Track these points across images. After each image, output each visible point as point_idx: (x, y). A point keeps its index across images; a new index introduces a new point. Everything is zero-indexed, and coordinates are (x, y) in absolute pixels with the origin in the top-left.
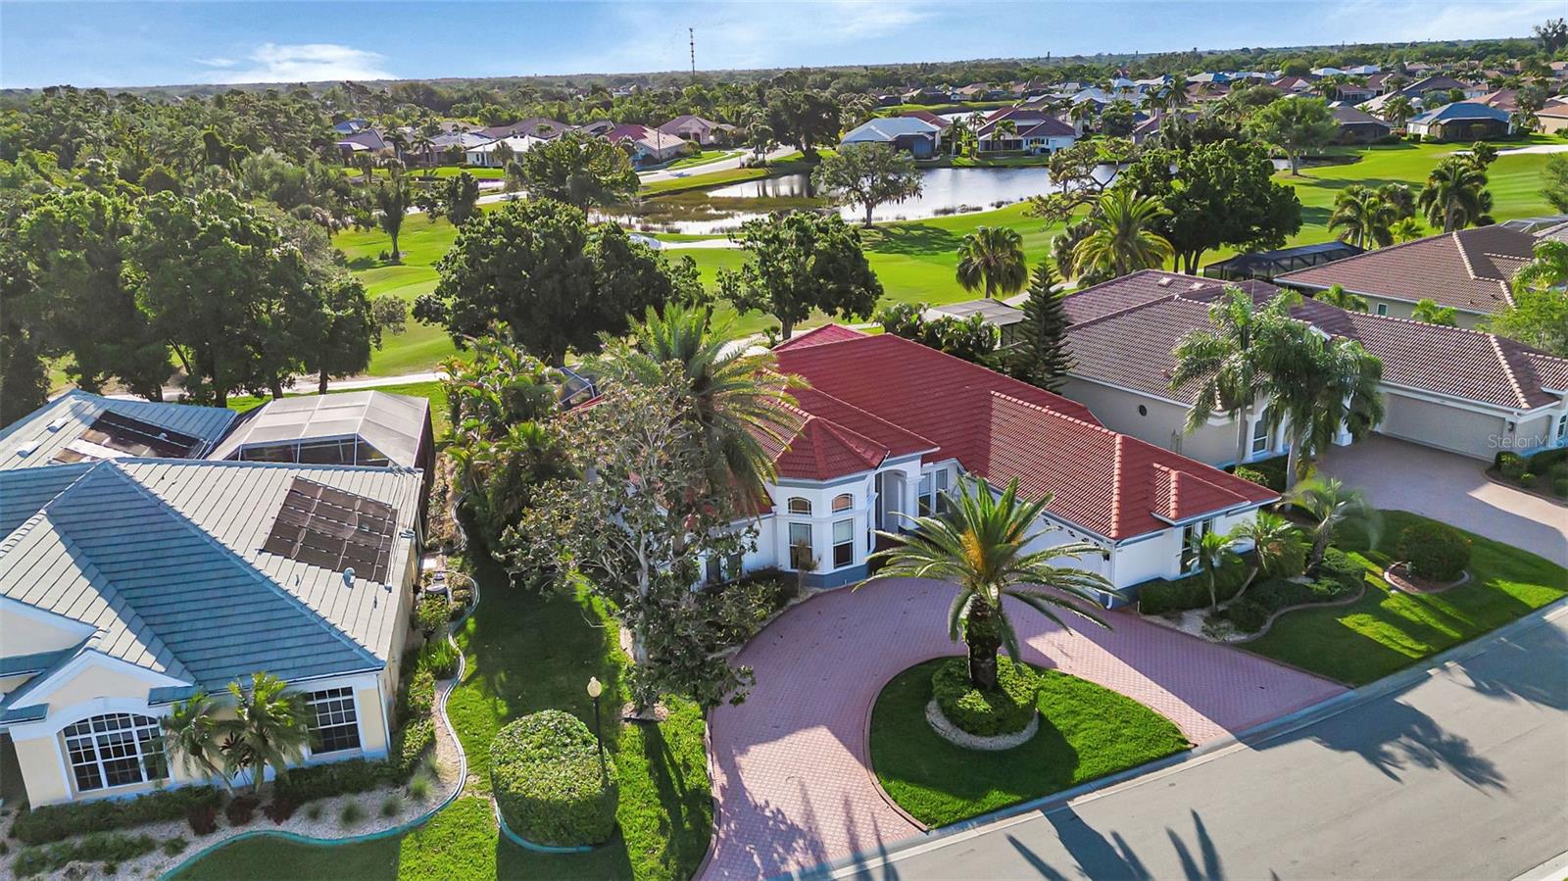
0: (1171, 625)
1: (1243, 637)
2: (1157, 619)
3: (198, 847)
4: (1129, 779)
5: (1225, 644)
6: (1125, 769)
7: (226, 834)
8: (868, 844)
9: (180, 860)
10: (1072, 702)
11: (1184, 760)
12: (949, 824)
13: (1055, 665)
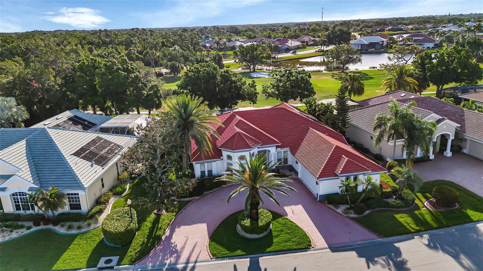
0: (334, 208)
1: (356, 216)
2: (331, 206)
3: (34, 229)
4: (284, 254)
5: (348, 217)
6: (285, 251)
7: (42, 227)
8: (193, 259)
9: (29, 231)
10: (283, 227)
11: (306, 251)
12: (220, 258)
13: (287, 215)
